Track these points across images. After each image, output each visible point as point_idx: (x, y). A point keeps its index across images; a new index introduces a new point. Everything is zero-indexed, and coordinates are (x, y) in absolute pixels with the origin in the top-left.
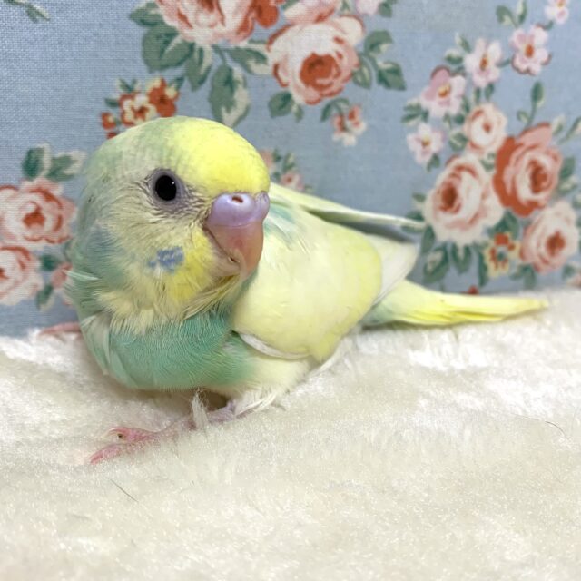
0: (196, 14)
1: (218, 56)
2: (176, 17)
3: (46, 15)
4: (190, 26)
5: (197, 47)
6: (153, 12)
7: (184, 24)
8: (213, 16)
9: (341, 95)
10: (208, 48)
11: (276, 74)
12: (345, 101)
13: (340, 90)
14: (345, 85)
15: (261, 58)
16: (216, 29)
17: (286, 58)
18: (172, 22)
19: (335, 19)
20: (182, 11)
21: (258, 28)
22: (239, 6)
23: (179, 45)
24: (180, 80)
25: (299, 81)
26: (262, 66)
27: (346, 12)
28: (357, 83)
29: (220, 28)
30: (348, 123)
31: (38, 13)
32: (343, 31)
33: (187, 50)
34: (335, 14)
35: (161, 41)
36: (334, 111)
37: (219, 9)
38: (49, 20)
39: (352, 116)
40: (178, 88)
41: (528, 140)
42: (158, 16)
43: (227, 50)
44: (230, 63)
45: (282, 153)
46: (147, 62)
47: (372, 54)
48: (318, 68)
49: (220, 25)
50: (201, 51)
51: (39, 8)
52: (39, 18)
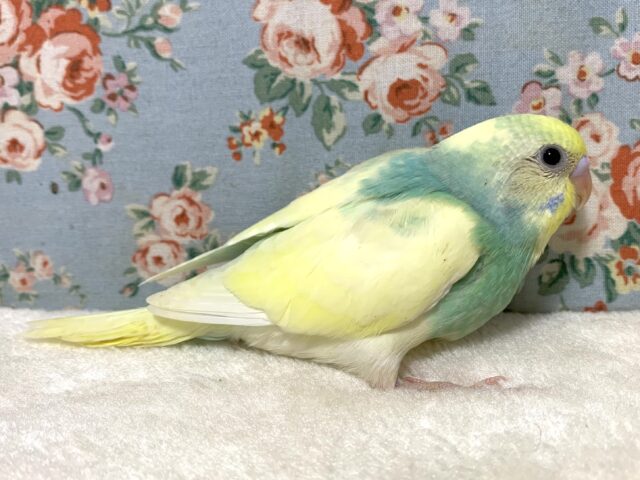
0: (295, 55)
1: (317, 88)
2: (278, 59)
3: (183, 64)
4: (290, 66)
5: (298, 82)
6: (260, 57)
7: (285, 64)
8: (311, 56)
9: (430, 113)
10: (307, 82)
11: (366, 98)
12: (435, 118)
13: (429, 109)
14: (432, 104)
15: (353, 87)
16: (313, 66)
17: (374, 85)
18: (275, 63)
19: (417, 47)
20: (284, 54)
21: (349, 62)
22: (331, 46)
23: (282, 81)
24: (285, 109)
25: (387, 103)
26: (355, 93)
27: (427, 40)
28: (445, 101)
29: (317, 66)
30: (440, 137)
31: (179, 66)
32: (426, 58)
33: (289, 85)
34: (416, 43)
35: (268, 79)
36: (424, 128)
37: (315, 50)
38: (185, 69)
39: (443, 131)
40: (284, 115)
42: (265, 60)
43: (324, 83)
44: (327, 92)
46: (259, 96)
47: (458, 75)
48: (404, 91)
49: (316, 62)
50: (302, 84)
51: (178, 61)
52: (179, 69)
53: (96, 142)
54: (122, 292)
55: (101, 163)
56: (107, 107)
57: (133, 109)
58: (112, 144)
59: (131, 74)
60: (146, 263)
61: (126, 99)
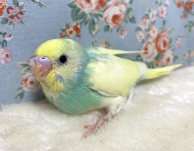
0: (85, 4)
1: (91, 16)
3: (45, 5)
4: (84, 8)
6: (74, 4)
7: (82, 7)
8: (89, 5)
9: (121, 25)
10: (88, 14)
11: (105, 20)
12: (122, 27)
14: (122, 23)
15: (101, 16)
17: (108, 16)
18: (79, 6)
19: (119, 5)
20: (82, 3)
21: (101, 8)
22: (96, 2)
23: (81, 13)
24: (81, 23)
25: (111, 22)
26: (102, 18)
27: (122, 3)
28: (125, 22)
29: (91, 8)
30: (123, 33)
31: (42, 5)
32: (121, 8)
33: (83, 15)
35: (76, 12)
36: (120, 30)
37: (91, 3)
38: (45, 7)
39: (123, 30)
40: (81, 25)
41: (163, 34)
42: (76, 5)
43: (93, 14)
44: (94, 18)
45: (107, 41)
46: (73, 18)
47: (128, 14)
48: (116, 18)
50: (86, 15)
51: (42, 3)
52: (42, 6)
53: (4, 37)
54: (16, 98)
55: (6, 46)
56: (9, 21)
57: (22, 22)
58: (12, 37)
59: (21, 7)
60: (27, 85)
61: (19, 18)
